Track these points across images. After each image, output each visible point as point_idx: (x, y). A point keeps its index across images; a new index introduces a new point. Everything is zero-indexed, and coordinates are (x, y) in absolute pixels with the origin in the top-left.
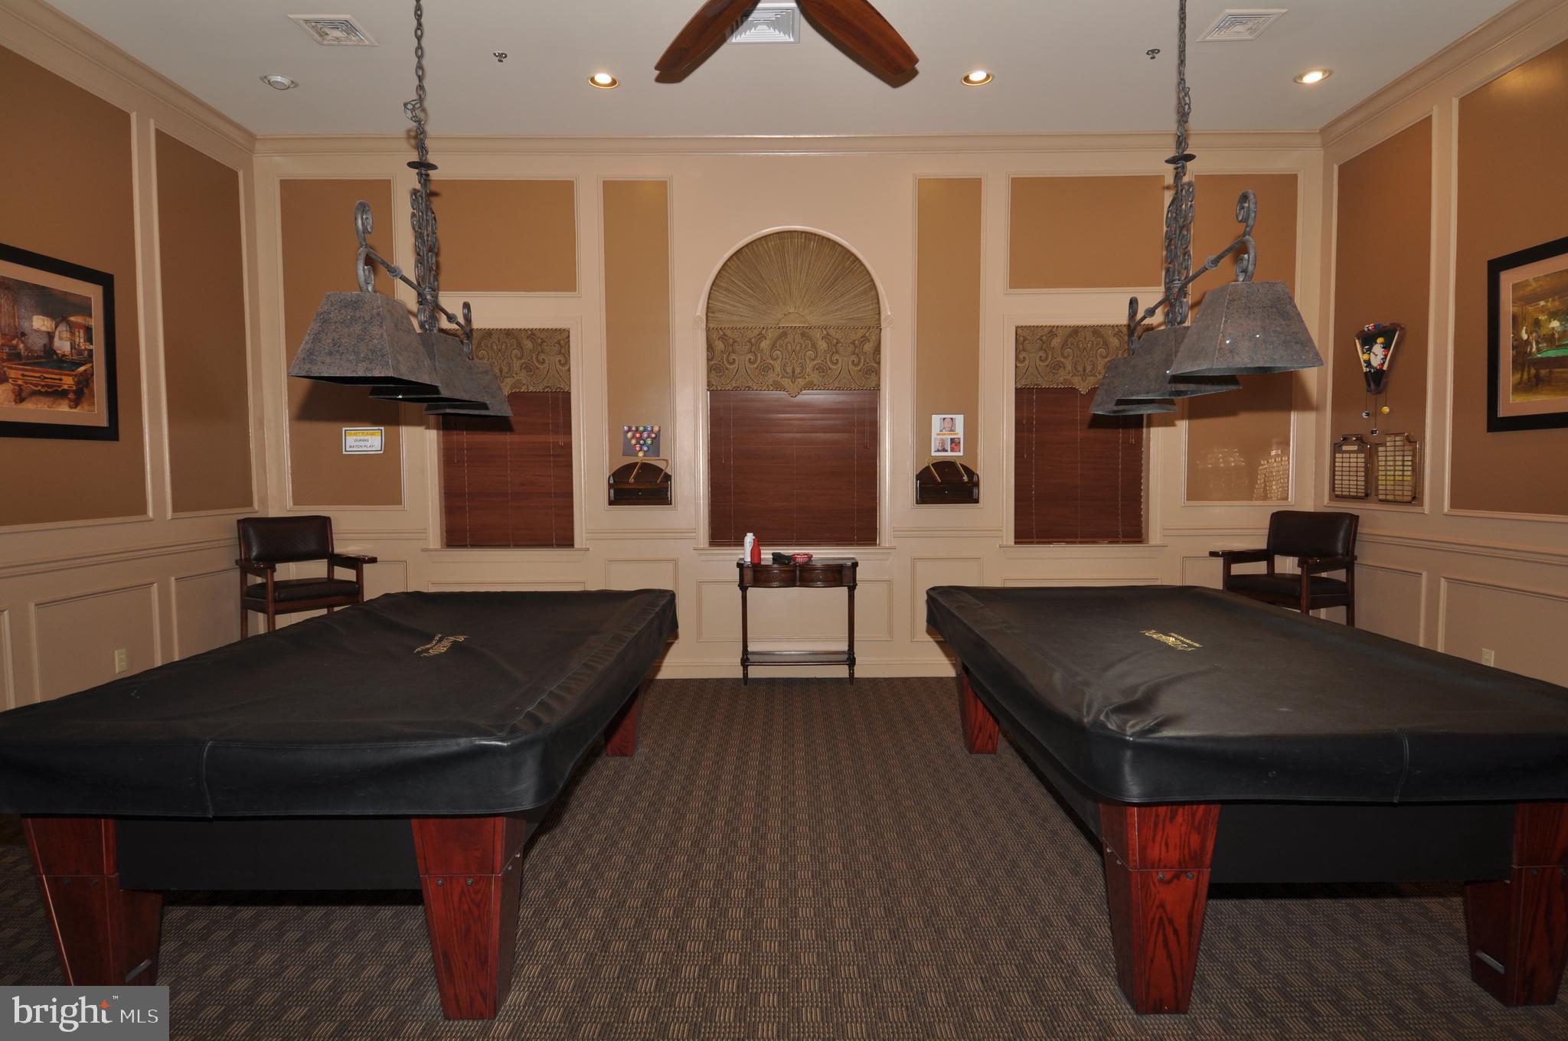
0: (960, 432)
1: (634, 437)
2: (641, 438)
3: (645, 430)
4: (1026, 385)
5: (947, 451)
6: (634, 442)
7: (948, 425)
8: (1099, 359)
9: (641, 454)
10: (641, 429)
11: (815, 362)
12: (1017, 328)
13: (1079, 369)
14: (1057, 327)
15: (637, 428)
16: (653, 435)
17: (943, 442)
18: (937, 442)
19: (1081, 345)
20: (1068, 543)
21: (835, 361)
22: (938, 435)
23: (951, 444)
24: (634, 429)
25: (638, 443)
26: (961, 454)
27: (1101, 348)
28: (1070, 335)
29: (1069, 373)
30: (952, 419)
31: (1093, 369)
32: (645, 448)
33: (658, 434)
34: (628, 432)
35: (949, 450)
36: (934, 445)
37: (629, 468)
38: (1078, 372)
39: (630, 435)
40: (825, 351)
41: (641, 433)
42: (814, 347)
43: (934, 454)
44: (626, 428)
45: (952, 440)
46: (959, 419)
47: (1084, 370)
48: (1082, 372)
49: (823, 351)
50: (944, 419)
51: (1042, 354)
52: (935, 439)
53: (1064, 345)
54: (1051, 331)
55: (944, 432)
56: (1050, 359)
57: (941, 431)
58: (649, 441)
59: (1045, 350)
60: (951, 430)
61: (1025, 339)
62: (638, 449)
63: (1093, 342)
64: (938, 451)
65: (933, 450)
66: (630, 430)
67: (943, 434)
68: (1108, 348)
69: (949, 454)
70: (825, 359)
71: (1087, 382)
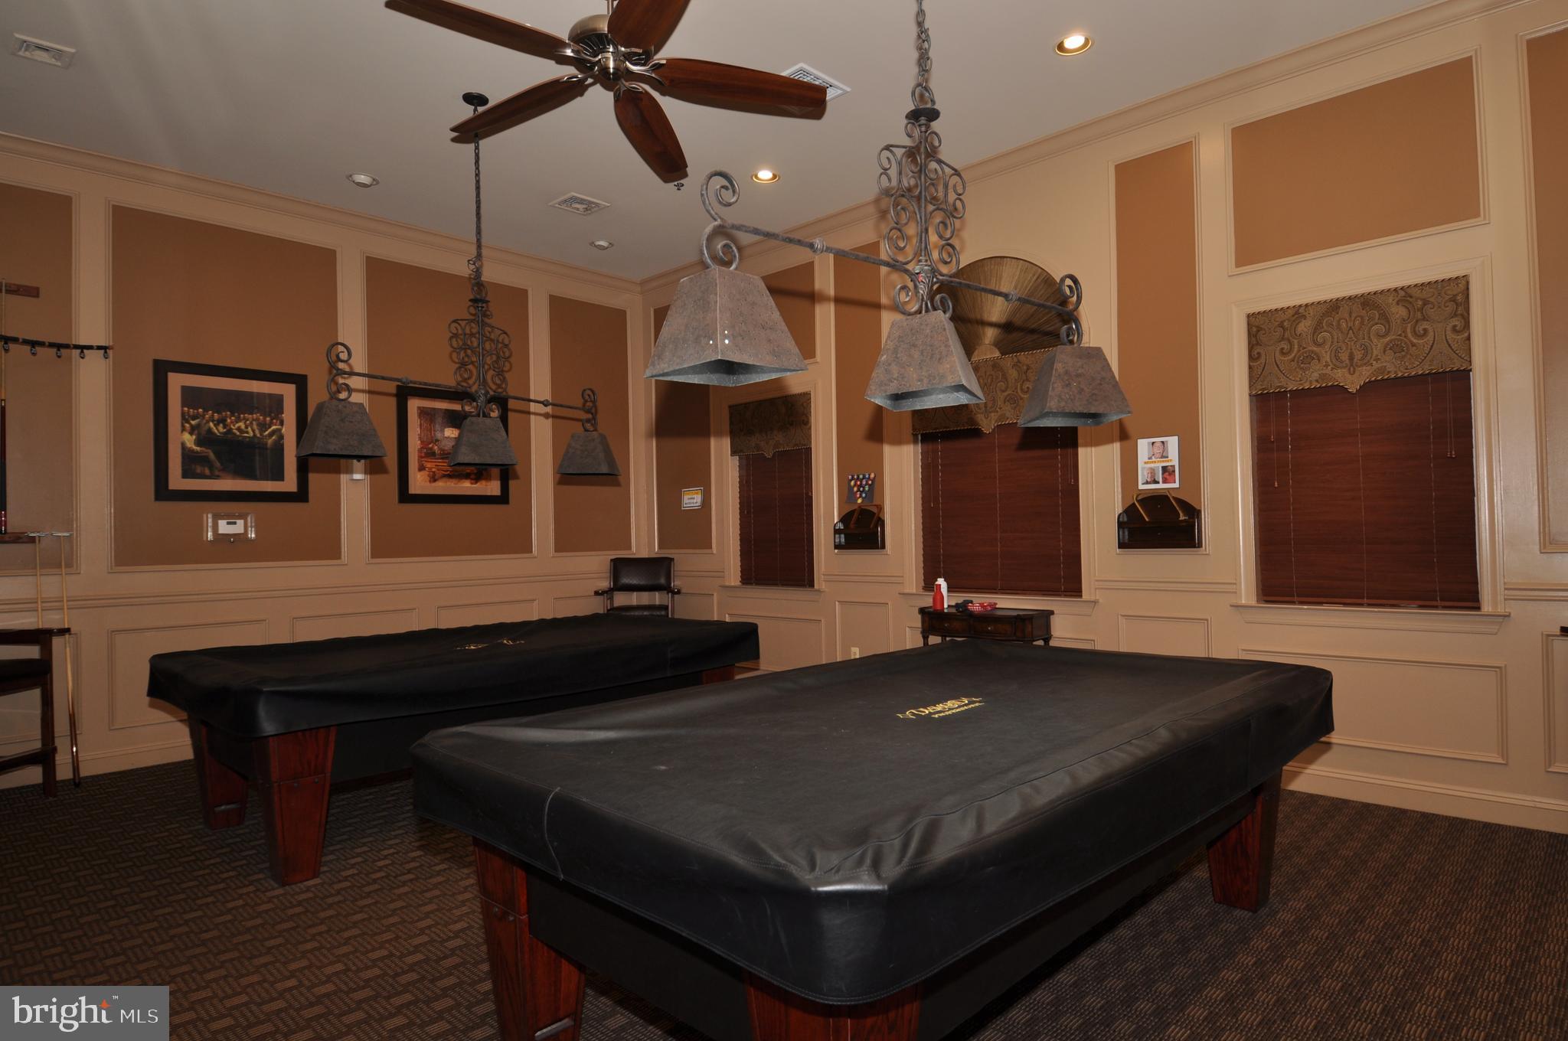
0: (1174, 458)
1: (855, 485)
2: (861, 486)
3: (864, 478)
4: (1264, 389)
5: (1158, 483)
6: (855, 489)
7: (1158, 450)
8: (1375, 341)
9: (860, 501)
10: (861, 477)
11: (1006, 394)
12: (1249, 316)
13: (1343, 359)
14: (1307, 305)
15: (858, 476)
16: (870, 482)
17: (1153, 472)
18: (1146, 474)
19: (1344, 325)
20: (1345, 604)
21: (1026, 390)
22: (1145, 463)
23: (1163, 474)
24: (855, 477)
25: (859, 490)
26: (1176, 485)
27: (1377, 324)
28: (1327, 314)
29: (1327, 366)
30: (1163, 442)
31: (1365, 355)
32: (864, 495)
33: (873, 481)
34: (851, 480)
35: (1161, 480)
36: (1142, 475)
37: (852, 513)
38: (1342, 362)
39: (853, 483)
40: (1016, 380)
41: (861, 481)
42: (1005, 378)
43: (1141, 487)
44: (850, 477)
45: (1164, 469)
46: (1173, 442)
47: (1351, 357)
48: (1347, 362)
49: (1013, 381)
50: (1153, 443)
51: (1285, 346)
52: (1143, 468)
53: (1317, 328)
54: (1297, 313)
55: (1154, 459)
56: (1296, 350)
57: (1149, 458)
58: (867, 489)
59: (1289, 340)
60: (1162, 457)
61: (1259, 329)
62: (858, 496)
63: (1362, 317)
64: (1147, 483)
65: (1140, 481)
66: (853, 479)
67: (1152, 462)
68: (1388, 322)
69: (1161, 486)
70: (1016, 388)
71: (1357, 374)
